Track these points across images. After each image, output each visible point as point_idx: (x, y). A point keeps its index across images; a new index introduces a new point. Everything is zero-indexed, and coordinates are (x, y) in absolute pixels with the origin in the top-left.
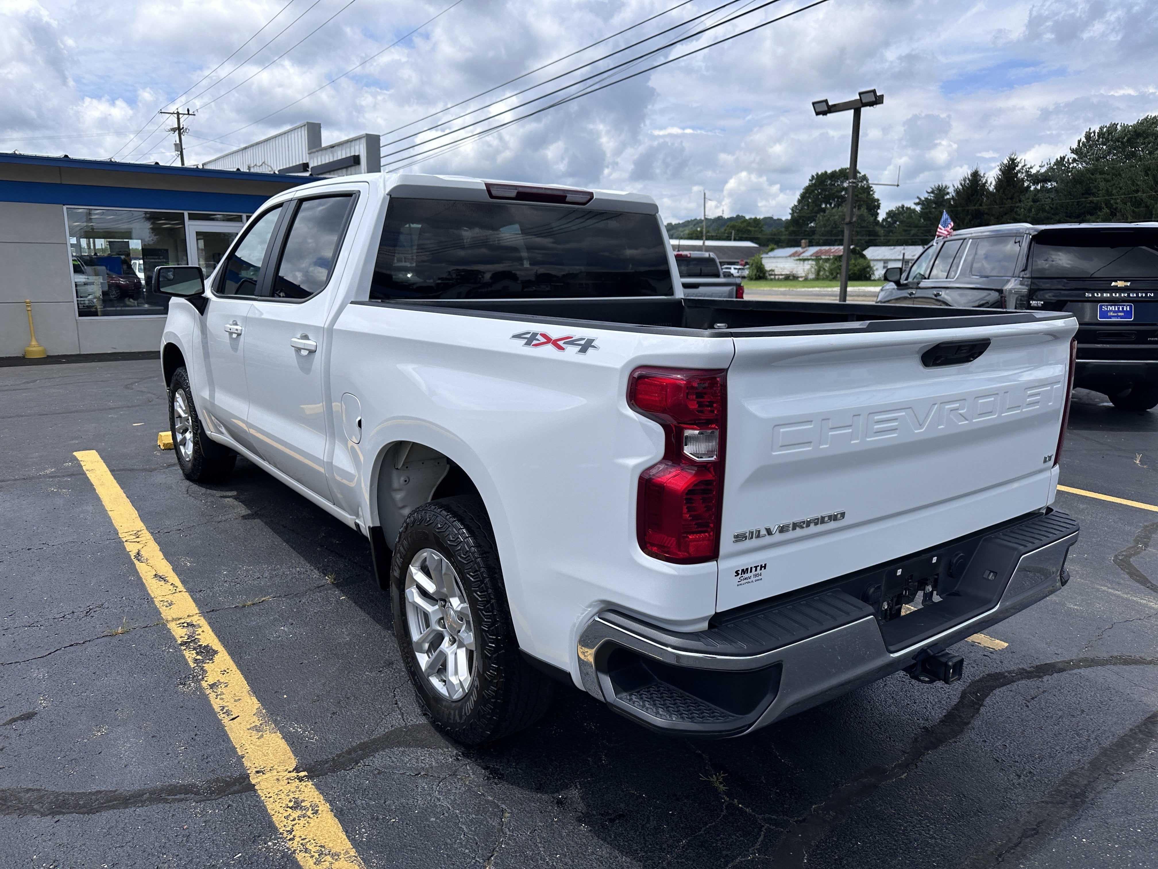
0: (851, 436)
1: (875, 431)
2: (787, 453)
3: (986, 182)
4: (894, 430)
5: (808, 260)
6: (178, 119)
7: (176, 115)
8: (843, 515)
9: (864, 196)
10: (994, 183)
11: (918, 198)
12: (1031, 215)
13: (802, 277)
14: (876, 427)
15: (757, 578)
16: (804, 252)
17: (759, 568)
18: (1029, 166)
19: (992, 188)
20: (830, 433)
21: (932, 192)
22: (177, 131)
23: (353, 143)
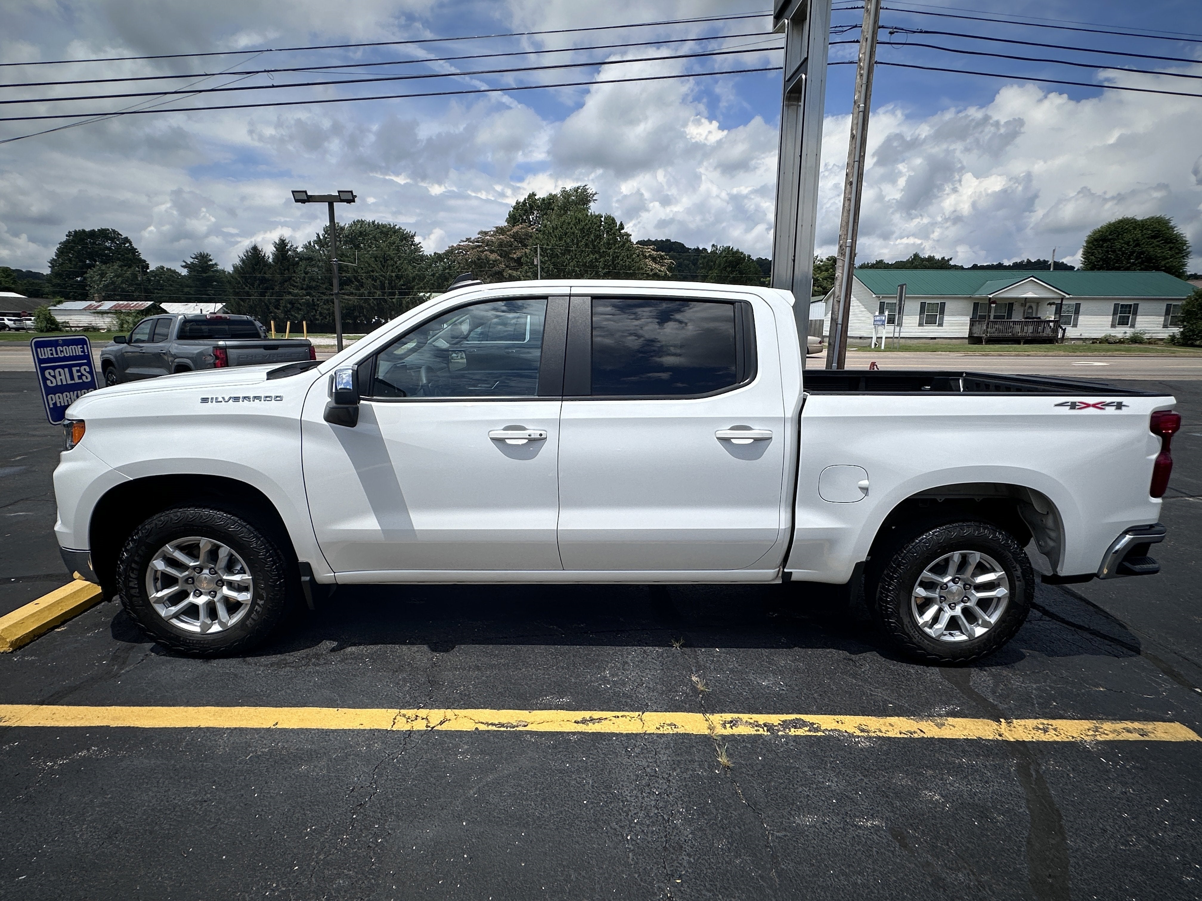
3: (265, 255)
5: (108, 313)
9: (130, 255)
10: (271, 256)
11: (184, 262)
12: (306, 283)
13: (104, 329)
16: (100, 306)
18: (295, 246)
19: (270, 260)
21: (196, 258)
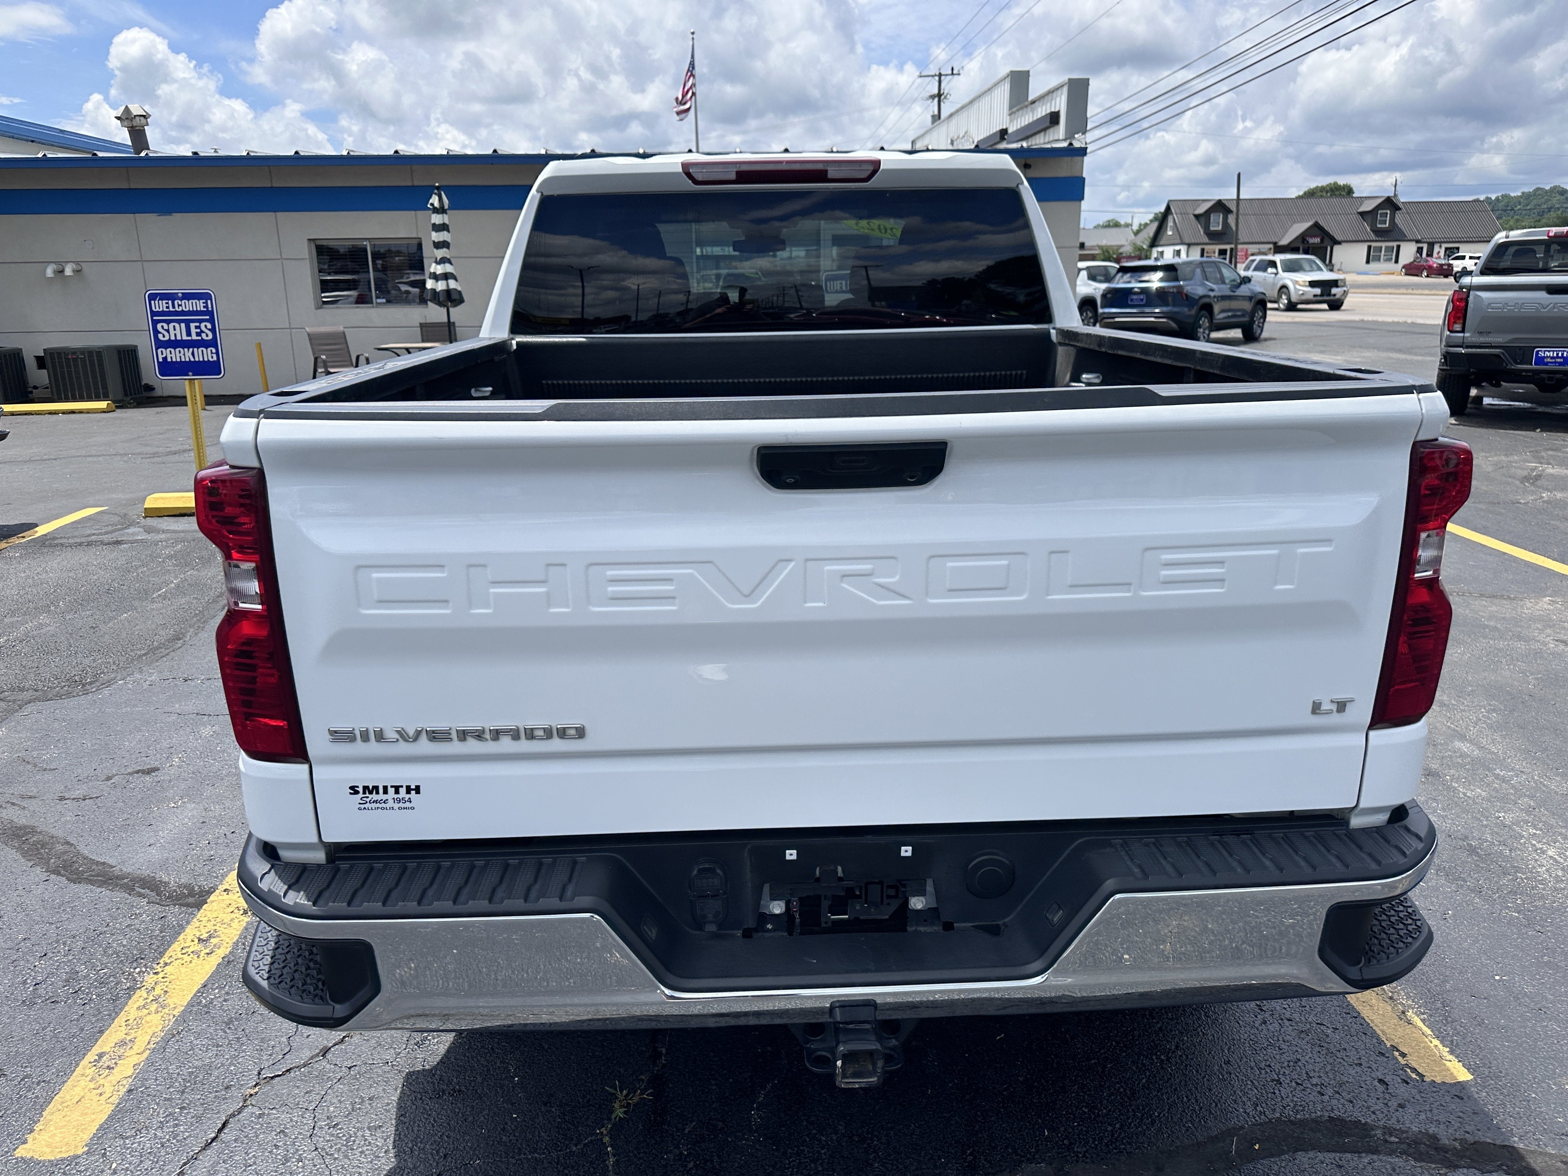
0: (548, 598)
1: (609, 596)
2: (405, 615)
4: (669, 598)
6: (940, 82)
7: (937, 78)
8: (581, 733)
14: (610, 589)
15: (401, 805)
17: (403, 791)
20: (492, 590)
22: (936, 99)
23: (1055, 94)
